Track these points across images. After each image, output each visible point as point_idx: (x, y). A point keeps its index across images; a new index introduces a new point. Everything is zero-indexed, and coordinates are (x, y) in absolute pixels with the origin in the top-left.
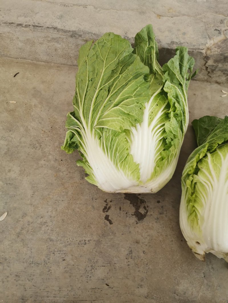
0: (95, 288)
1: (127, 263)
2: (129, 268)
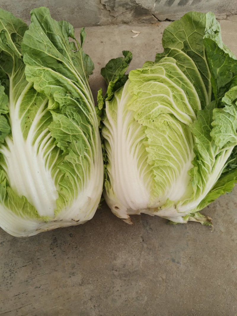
0: (18, 294)
1: (52, 254)
2: (56, 258)
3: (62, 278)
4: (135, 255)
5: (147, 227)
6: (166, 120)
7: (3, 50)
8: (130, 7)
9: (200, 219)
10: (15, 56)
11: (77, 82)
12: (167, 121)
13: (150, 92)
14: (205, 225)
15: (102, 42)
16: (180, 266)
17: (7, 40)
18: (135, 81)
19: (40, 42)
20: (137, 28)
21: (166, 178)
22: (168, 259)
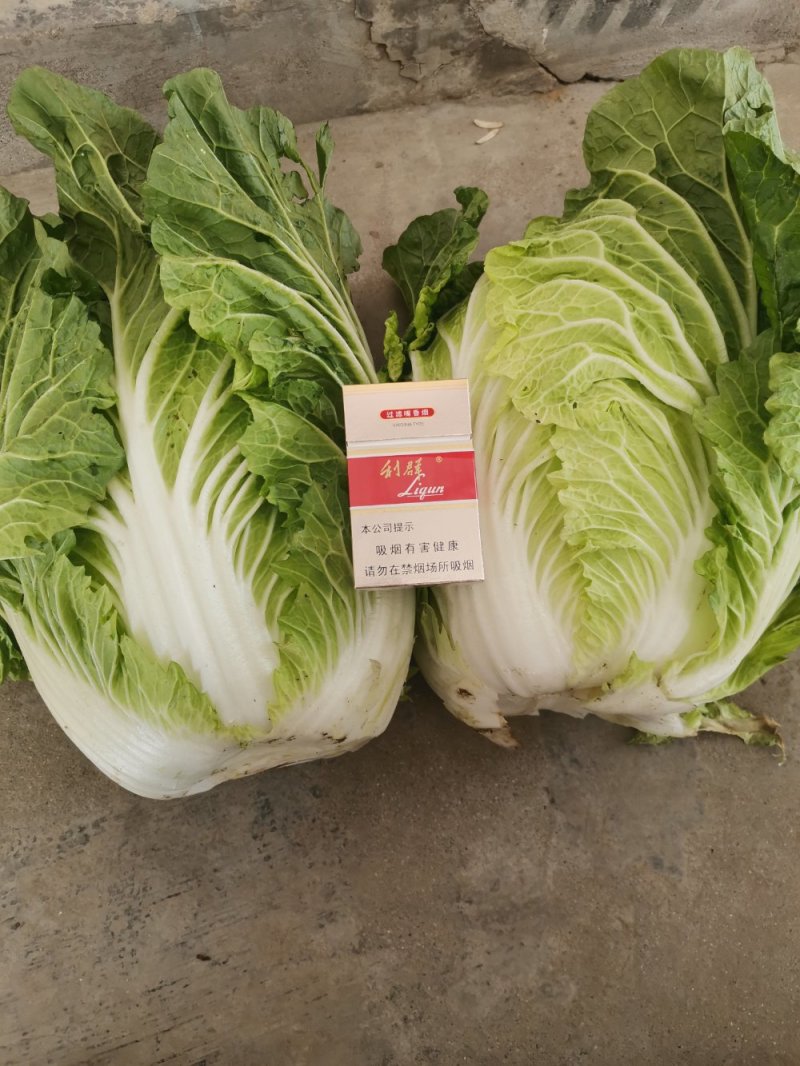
0: (157, 985)
1: (260, 852)
2: (271, 867)
3: (294, 929)
4: (529, 850)
5: (563, 757)
6: (616, 399)
7: (82, 209)
8: (466, 45)
9: (739, 724)
10: (123, 227)
11: (318, 297)
12: (619, 403)
13: (557, 314)
14: (757, 744)
15: (379, 165)
16: (680, 881)
17: (98, 177)
18: (507, 281)
19: (198, 179)
20: (491, 110)
21: (626, 587)
22: (640, 858)
